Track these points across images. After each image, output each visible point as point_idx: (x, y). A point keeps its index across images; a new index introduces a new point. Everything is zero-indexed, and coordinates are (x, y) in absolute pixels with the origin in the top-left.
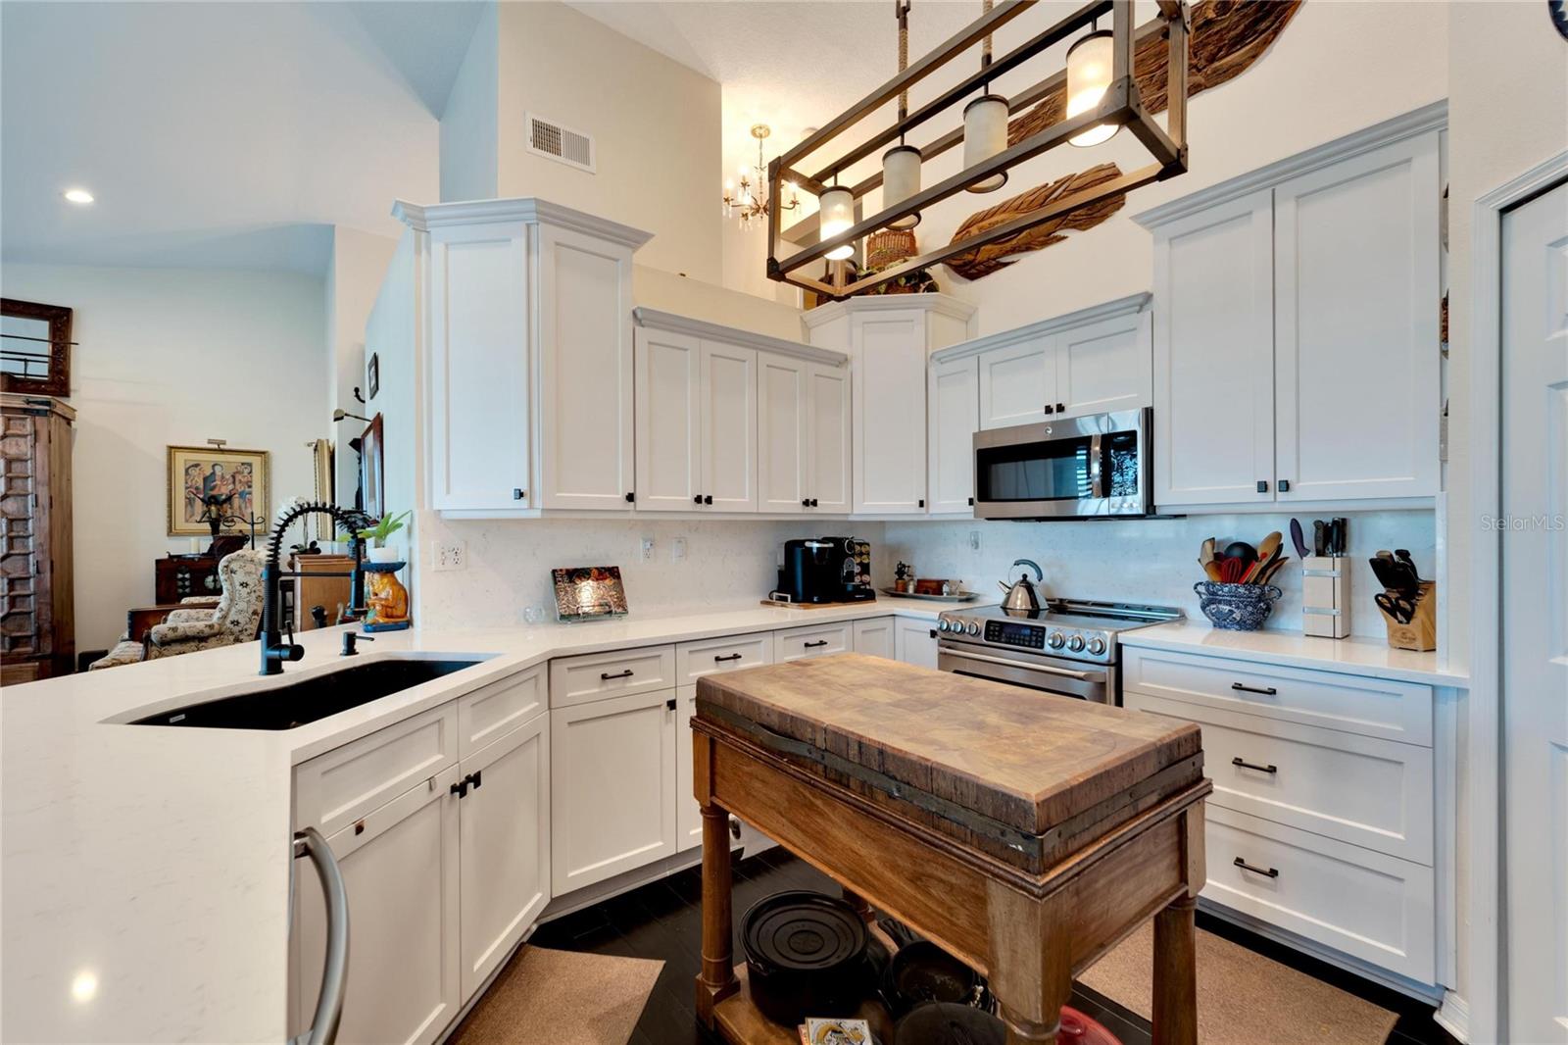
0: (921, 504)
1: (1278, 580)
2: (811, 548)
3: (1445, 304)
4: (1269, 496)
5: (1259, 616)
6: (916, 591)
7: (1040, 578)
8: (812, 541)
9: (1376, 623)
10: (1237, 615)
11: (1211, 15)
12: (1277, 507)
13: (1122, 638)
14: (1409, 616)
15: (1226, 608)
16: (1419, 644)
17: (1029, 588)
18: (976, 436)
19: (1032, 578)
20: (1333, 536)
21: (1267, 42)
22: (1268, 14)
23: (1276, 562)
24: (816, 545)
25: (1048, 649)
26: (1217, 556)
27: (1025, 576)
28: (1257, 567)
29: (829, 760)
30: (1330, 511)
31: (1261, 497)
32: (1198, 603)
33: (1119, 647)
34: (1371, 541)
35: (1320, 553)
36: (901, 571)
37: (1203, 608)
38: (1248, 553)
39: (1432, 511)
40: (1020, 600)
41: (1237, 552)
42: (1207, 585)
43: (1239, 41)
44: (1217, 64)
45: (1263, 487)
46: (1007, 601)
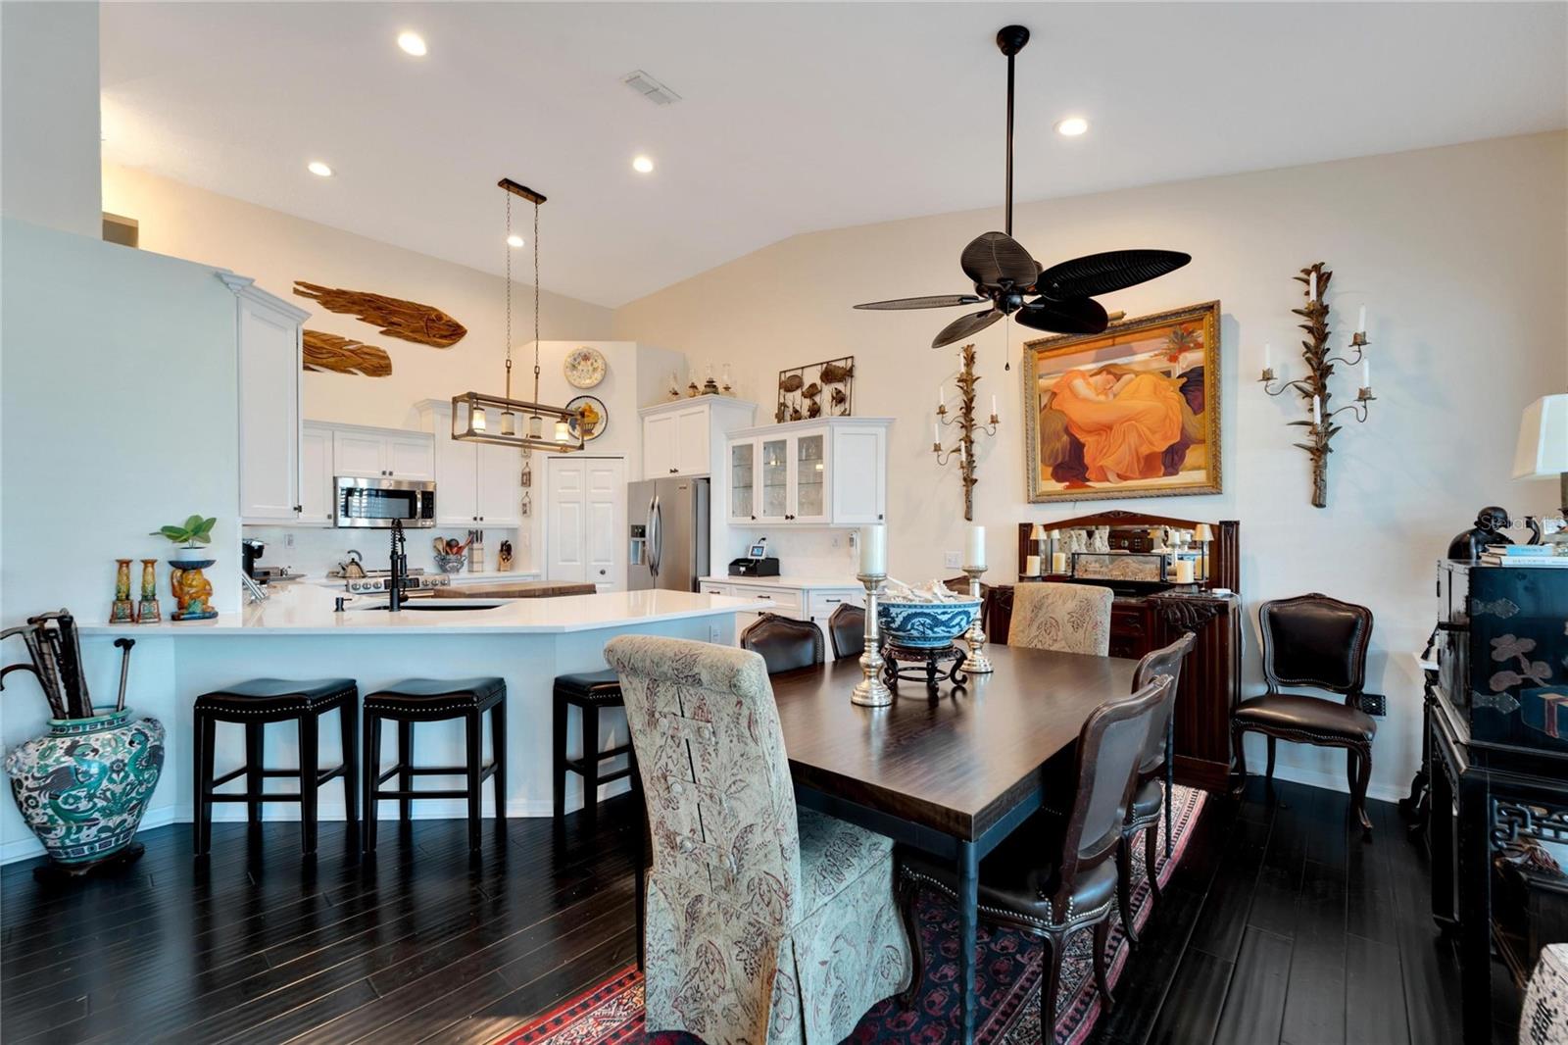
4: (477, 522)
5: (461, 568)
7: (360, 559)
14: (508, 561)
17: (358, 565)
18: (337, 478)
19: (357, 559)
20: (478, 536)
21: (451, 344)
22: (454, 334)
26: (447, 544)
27: (353, 559)
31: (467, 522)
32: (437, 563)
34: (496, 537)
37: (441, 566)
38: (456, 543)
39: (521, 532)
40: (354, 571)
41: (452, 543)
42: (440, 557)
43: (445, 337)
45: (476, 519)
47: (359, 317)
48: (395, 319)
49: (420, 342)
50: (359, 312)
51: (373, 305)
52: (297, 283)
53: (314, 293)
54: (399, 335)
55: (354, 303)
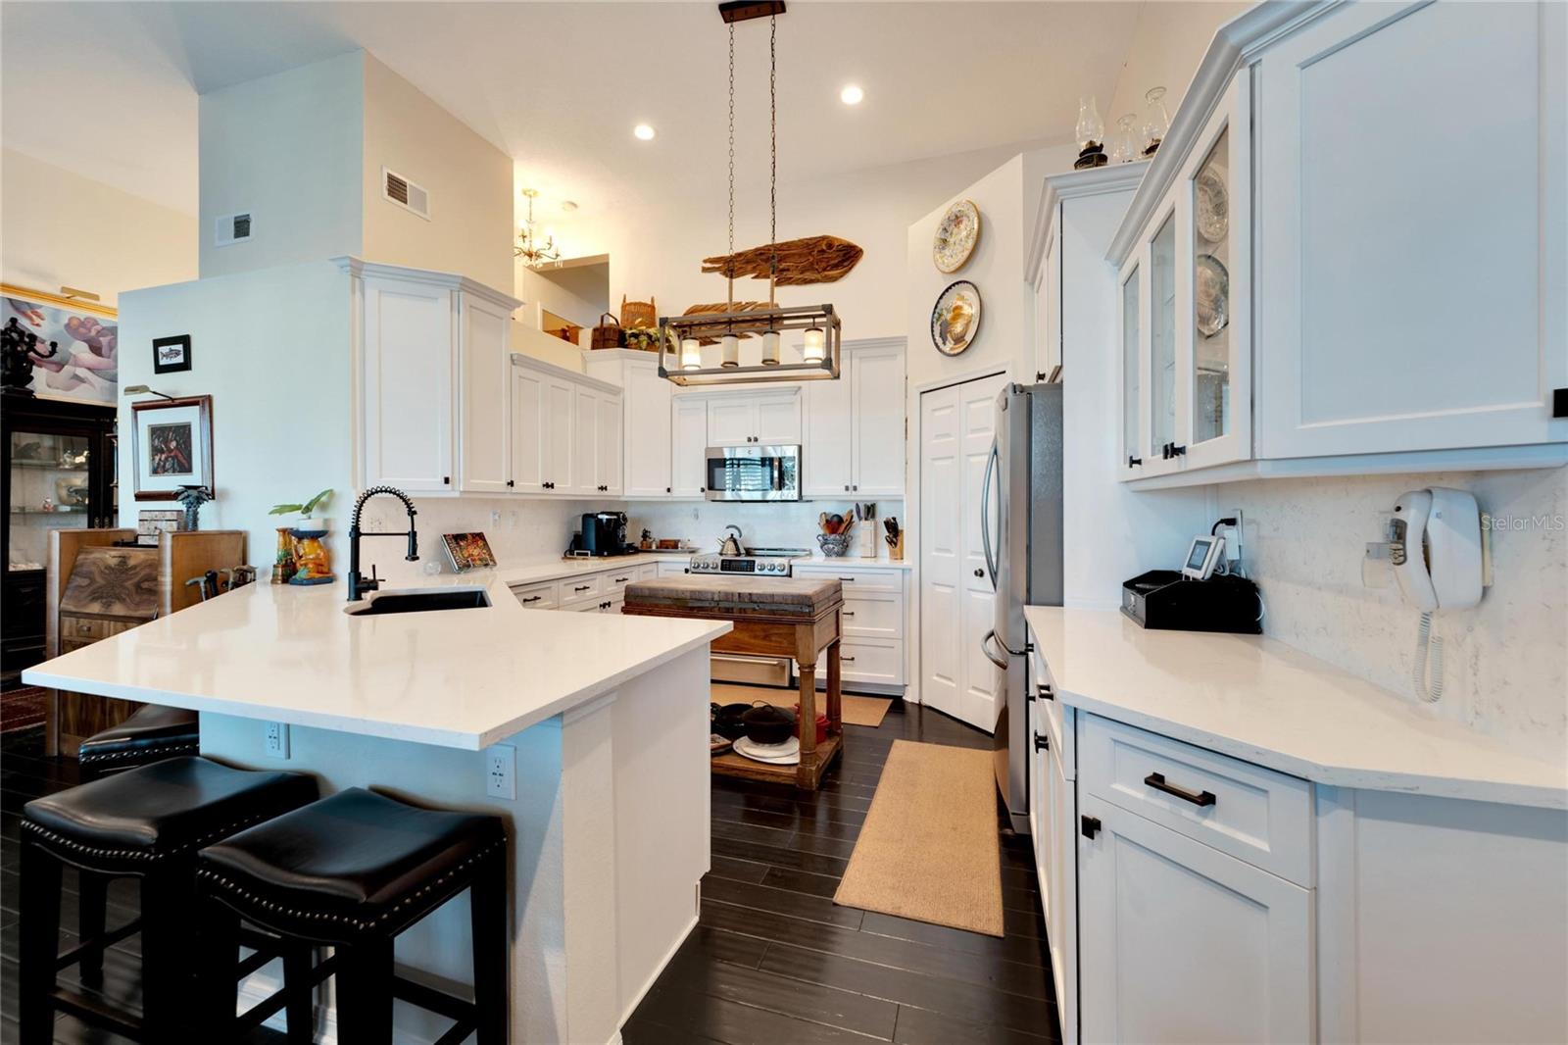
0: (669, 490)
1: (852, 532)
2: (601, 520)
3: (906, 420)
4: (849, 493)
5: (843, 551)
6: (657, 548)
7: (741, 535)
8: (602, 513)
9: (885, 549)
10: (836, 549)
11: (824, 248)
12: (852, 498)
13: (792, 562)
14: (896, 544)
15: (831, 546)
16: (899, 557)
17: (735, 542)
18: (708, 450)
19: (736, 535)
20: (870, 511)
21: (847, 272)
22: (847, 259)
23: (851, 522)
24: (605, 517)
25: (757, 571)
26: (827, 521)
27: (732, 535)
28: (844, 525)
29: (722, 605)
30: (870, 500)
31: (847, 492)
32: (819, 544)
33: (791, 566)
34: (884, 513)
35: (866, 519)
36: (645, 535)
37: (822, 547)
38: (840, 520)
39: (902, 501)
40: (730, 548)
41: (835, 519)
42: (823, 536)
43: (836, 266)
44: (826, 273)
45: (847, 488)
46: (722, 550)
47: (753, 275)
48: (783, 265)
49: (811, 281)
50: (753, 270)
51: (763, 257)
52: (705, 261)
53: (717, 266)
54: (788, 281)
55: (748, 262)
